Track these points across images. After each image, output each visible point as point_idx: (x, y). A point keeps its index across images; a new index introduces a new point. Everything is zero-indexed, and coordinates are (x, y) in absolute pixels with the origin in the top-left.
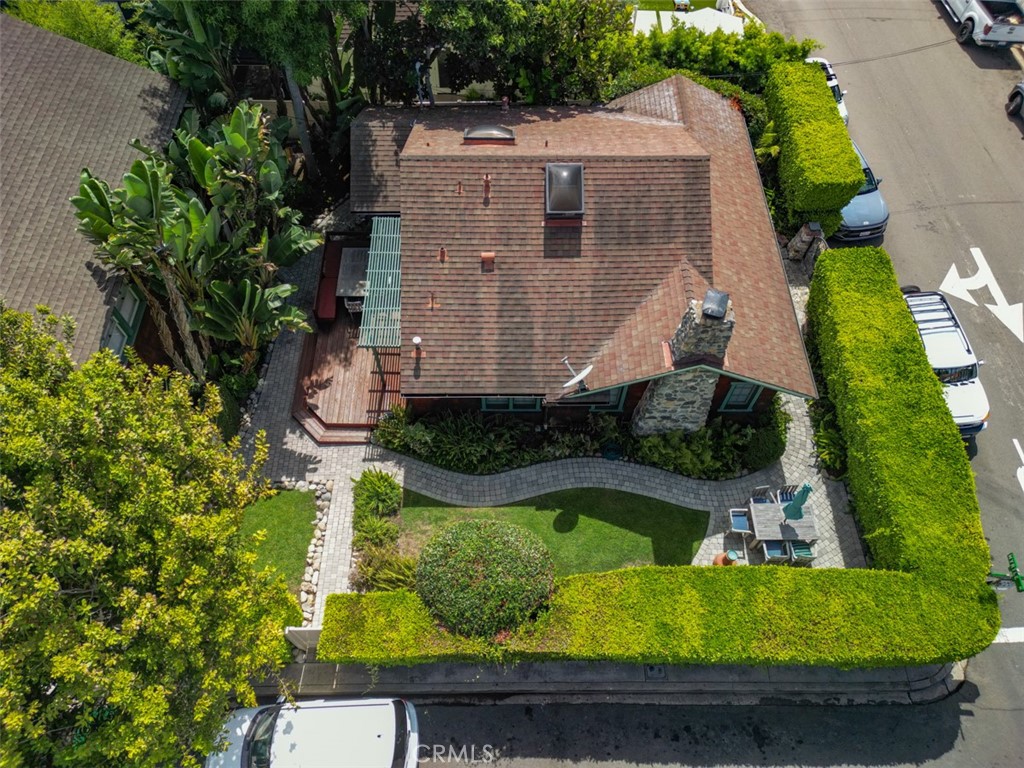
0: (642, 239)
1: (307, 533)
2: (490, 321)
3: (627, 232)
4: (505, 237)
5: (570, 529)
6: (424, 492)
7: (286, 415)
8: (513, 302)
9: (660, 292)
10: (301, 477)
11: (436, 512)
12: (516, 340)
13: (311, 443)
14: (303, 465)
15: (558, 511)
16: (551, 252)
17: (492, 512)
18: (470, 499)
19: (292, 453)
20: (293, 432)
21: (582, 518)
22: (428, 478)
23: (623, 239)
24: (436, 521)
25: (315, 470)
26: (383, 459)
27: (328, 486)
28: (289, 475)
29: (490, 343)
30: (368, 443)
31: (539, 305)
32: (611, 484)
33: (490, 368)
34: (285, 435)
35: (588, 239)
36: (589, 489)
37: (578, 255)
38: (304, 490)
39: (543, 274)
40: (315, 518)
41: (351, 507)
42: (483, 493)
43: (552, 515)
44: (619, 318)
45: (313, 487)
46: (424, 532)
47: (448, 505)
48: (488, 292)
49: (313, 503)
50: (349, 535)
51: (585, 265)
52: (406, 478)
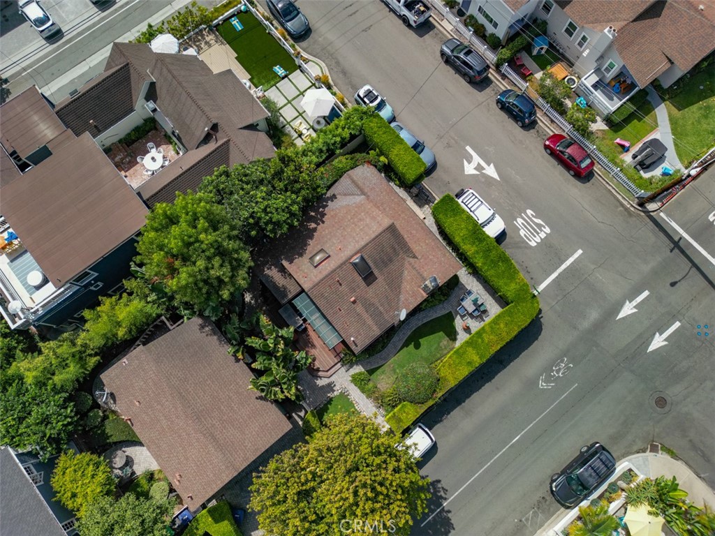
0: (391, 261)
1: (352, 405)
2: (365, 316)
3: (386, 261)
4: (353, 290)
5: (420, 346)
6: (372, 368)
7: (309, 376)
8: (368, 306)
9: (406, 272)
10: (333, 391)
11: (380, 370)
12: (377, 315)
13: (326, 379)
14: (330, 387)
15: (413, 343)
16: (368, 285)
17: (396, 358)
18: (386, 359)
19: (323, 386)
20: (317, 380)
21: (420, 340)
22: (369, 362)
23: (386, 265)
24: (383, 372)
25: (335, 385)
26: (351, 367)
27: (343, 386)
28: (329, 393)
29: (370, 322)
30: (343, 366)
31: (376, 301)
32: (420, 323)
33: (375, 328)
34: (316, 383)
35: (376, 272)
36: (415, 330)
37: (377, 279)
38: (338, 394)
39: (371, 292)
40: (349, 399)
41: (356, 388)
42: (388, 355)
43: (412, 346)
44: (399, 287)
45: (340, 391)
46: (383, 379)
47: (382, 366)
48: (359, 308)
49: (344, 396)
50: (364, 396)
51: (380, 279)
52: (363, 367)
